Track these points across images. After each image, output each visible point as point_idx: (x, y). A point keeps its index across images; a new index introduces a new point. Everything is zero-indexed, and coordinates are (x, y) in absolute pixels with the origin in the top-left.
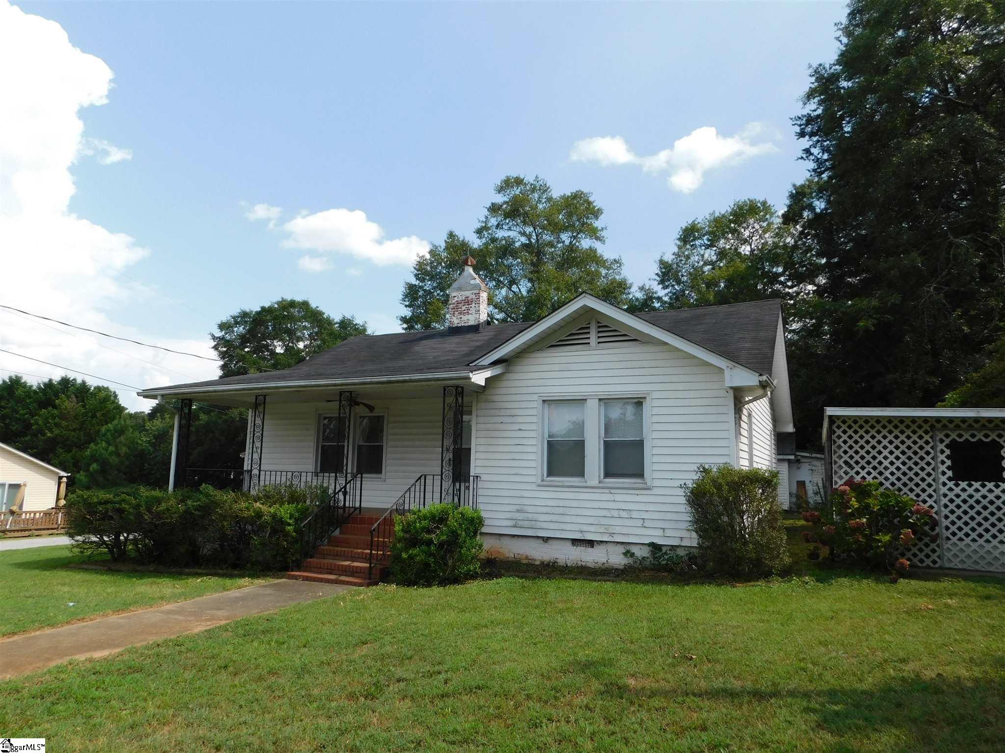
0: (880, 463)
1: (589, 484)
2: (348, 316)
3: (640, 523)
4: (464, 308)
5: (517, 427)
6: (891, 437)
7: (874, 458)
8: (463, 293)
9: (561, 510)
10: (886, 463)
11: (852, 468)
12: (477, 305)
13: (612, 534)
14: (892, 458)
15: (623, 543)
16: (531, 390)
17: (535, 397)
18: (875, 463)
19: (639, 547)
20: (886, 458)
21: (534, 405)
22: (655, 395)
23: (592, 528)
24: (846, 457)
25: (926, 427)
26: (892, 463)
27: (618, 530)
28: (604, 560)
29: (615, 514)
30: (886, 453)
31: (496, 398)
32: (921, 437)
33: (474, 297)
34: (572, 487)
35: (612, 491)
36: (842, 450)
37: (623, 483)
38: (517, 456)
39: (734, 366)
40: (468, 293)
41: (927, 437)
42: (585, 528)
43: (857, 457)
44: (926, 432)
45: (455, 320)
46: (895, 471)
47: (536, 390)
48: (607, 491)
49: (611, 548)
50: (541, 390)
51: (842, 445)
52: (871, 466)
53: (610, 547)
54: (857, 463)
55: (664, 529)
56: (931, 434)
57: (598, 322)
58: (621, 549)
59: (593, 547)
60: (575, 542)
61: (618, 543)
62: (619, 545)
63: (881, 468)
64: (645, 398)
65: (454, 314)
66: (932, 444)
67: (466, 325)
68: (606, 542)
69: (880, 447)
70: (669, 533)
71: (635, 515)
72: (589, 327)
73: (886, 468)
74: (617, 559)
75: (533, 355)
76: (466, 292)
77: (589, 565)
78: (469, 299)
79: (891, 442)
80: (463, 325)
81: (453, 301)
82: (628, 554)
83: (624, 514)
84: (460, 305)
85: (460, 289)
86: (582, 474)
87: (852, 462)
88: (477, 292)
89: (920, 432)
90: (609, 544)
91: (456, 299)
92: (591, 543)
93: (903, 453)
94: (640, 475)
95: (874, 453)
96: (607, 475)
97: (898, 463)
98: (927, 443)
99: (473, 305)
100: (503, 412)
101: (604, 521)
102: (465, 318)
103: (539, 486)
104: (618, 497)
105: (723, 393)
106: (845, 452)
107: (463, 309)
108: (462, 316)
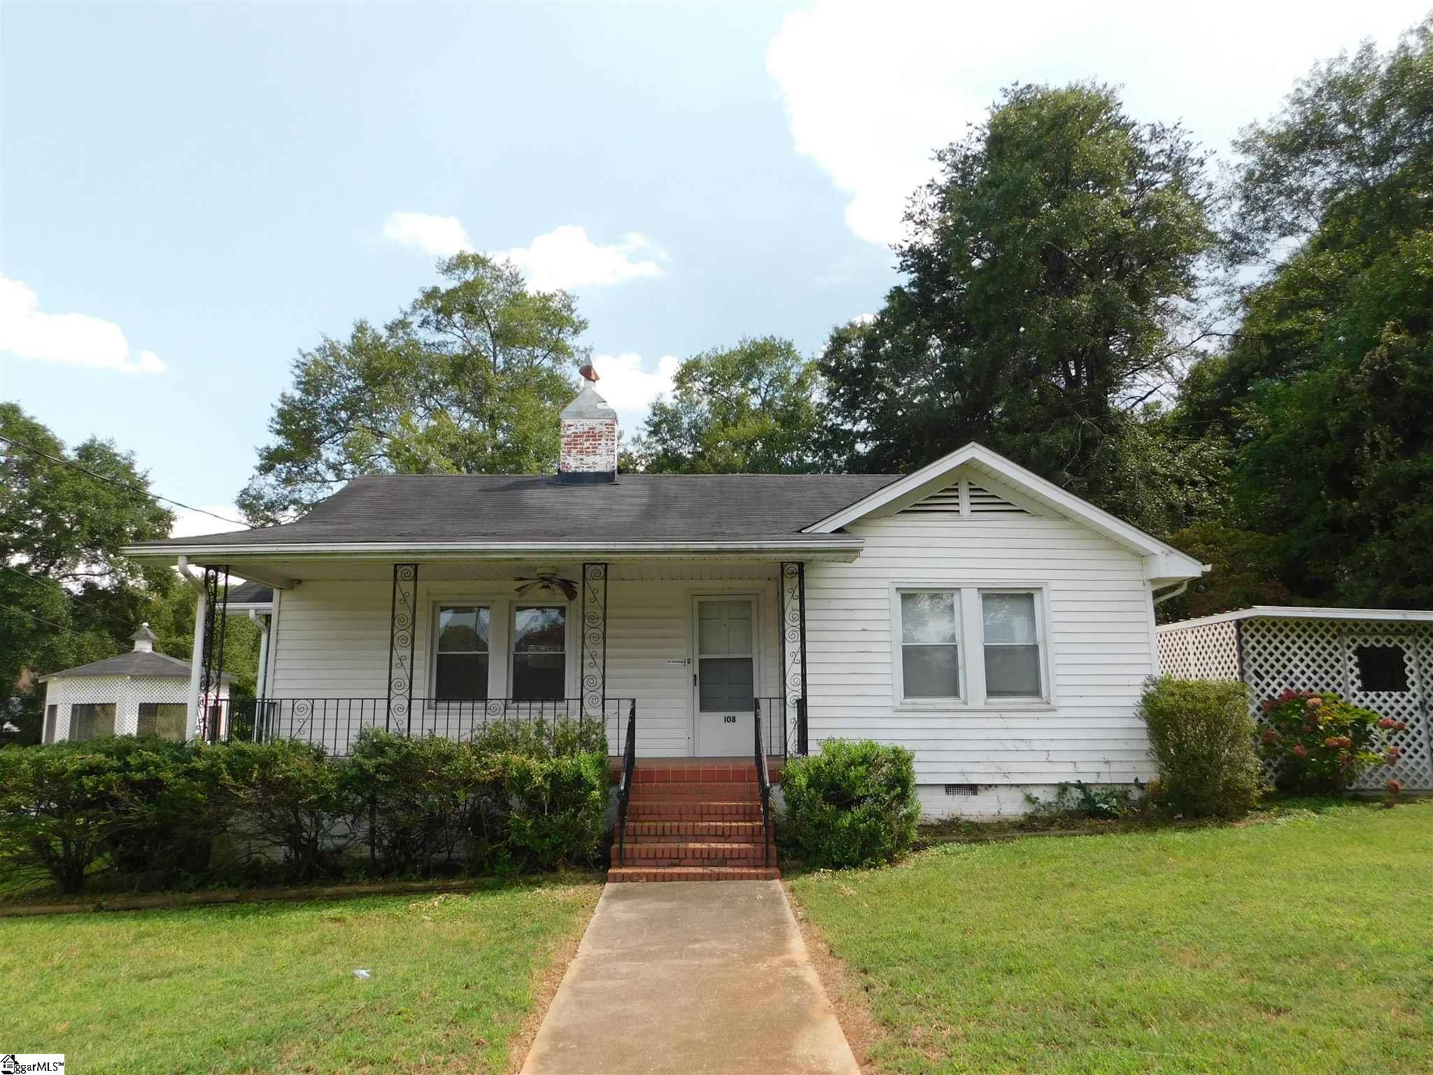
0: (1291, 672)
1: (971, 705)
2: (102, 438)
3: (1043, 756)
4: (586, 444)
5: (859, 626)
6: (1300, 643)
7: (1284, 666)
8: (585, 421)
9: (932, 745)
10: (1297, 672)
11: (1262, 678)
12: (609, 443)
13: (1005, 774)
14: (1302, 666)
15: (1018, 786)
16: (877, 573)
17: (885, 584)
18: (1285, 672)
19: (1041, 789)
20: (1296, 666)
21: (884, 594)
22: (1053, 585)
23: (977, 768)
24: (1255, 666)
25: (1334, 631)
26: (1303, 673)
27: (1014, 768)
28: (995, 811)
29: (1010, 745)
30: (1296, 660)
31: (821, 583)
32: (1329, 643)
33: (604, 429)
34: (947, 711)
35: (1004, 715)
36: (1251, 657)
37: (1015, 703)
38: (861, 669)
39: (1171, 552)
40: (593, 423)
41: (1335, 643)
42: (969, 768)
43: (1266, 666)
44: (1334, 637)
45: (572, 463)
46: (1306, 681)
47: (885, 573)
48: (996, 715)
49: (1004, 794)
50: (892, 573)
51: (1251, 651)
52: (1281, 676)
53: (1001, 791)
54: (1267, 672)
55: (1074, 763)
56: (1338, 639)
57: (970, 484)
58: (1019, 795)
59: (975, 794)
60: (951, 788)
61: (1012, 785)
62: (1013, 788)
63: (1292, 678)
64: (1040, 589)
65: (570, 452)
66: (1340, 650)
67: (591, 470)
68: (996, 786)
69: (1289, 654)
70: (1082, 768)
71: (1037, 746)
72: (957, 490)
73: (1297, 678)
74: (1012, 807)
75: (878, 523)
76: (591, 421)
77: (972, 819)
78: (597, 431)
79: (1300, 648)
80: (585, 470)
81: (569, 433)
82: (1030, 799)
83: (1022, 746)
84: (580, 440)
85: (580, 415)
86: (955, 693)
87: (1261, 672)
88: (609, 421)
89: (1328, 637)
90: (999, 789)
91: (573, 429)
92: (973, 789)
93: (1313, 660)
94: (1036, 692)
95: (1284, 660)
96: (990, 693)
97: (1309, 673)
98: (1336, 649)
99: (603, 441)
100: (834, 604)
101: (993, 757)
102: (589, 460)
103: (897, 711)
104: (1010, 723)
105: (1139, 585)
106: (1255, 660)
107: (585, 446)
108: (584, 457)
